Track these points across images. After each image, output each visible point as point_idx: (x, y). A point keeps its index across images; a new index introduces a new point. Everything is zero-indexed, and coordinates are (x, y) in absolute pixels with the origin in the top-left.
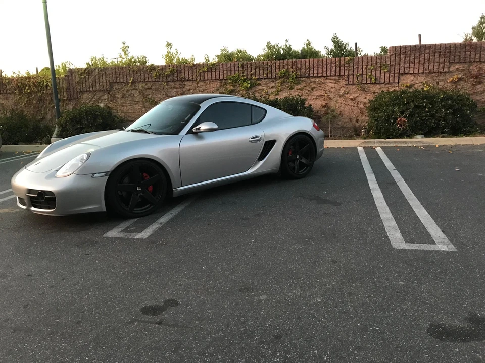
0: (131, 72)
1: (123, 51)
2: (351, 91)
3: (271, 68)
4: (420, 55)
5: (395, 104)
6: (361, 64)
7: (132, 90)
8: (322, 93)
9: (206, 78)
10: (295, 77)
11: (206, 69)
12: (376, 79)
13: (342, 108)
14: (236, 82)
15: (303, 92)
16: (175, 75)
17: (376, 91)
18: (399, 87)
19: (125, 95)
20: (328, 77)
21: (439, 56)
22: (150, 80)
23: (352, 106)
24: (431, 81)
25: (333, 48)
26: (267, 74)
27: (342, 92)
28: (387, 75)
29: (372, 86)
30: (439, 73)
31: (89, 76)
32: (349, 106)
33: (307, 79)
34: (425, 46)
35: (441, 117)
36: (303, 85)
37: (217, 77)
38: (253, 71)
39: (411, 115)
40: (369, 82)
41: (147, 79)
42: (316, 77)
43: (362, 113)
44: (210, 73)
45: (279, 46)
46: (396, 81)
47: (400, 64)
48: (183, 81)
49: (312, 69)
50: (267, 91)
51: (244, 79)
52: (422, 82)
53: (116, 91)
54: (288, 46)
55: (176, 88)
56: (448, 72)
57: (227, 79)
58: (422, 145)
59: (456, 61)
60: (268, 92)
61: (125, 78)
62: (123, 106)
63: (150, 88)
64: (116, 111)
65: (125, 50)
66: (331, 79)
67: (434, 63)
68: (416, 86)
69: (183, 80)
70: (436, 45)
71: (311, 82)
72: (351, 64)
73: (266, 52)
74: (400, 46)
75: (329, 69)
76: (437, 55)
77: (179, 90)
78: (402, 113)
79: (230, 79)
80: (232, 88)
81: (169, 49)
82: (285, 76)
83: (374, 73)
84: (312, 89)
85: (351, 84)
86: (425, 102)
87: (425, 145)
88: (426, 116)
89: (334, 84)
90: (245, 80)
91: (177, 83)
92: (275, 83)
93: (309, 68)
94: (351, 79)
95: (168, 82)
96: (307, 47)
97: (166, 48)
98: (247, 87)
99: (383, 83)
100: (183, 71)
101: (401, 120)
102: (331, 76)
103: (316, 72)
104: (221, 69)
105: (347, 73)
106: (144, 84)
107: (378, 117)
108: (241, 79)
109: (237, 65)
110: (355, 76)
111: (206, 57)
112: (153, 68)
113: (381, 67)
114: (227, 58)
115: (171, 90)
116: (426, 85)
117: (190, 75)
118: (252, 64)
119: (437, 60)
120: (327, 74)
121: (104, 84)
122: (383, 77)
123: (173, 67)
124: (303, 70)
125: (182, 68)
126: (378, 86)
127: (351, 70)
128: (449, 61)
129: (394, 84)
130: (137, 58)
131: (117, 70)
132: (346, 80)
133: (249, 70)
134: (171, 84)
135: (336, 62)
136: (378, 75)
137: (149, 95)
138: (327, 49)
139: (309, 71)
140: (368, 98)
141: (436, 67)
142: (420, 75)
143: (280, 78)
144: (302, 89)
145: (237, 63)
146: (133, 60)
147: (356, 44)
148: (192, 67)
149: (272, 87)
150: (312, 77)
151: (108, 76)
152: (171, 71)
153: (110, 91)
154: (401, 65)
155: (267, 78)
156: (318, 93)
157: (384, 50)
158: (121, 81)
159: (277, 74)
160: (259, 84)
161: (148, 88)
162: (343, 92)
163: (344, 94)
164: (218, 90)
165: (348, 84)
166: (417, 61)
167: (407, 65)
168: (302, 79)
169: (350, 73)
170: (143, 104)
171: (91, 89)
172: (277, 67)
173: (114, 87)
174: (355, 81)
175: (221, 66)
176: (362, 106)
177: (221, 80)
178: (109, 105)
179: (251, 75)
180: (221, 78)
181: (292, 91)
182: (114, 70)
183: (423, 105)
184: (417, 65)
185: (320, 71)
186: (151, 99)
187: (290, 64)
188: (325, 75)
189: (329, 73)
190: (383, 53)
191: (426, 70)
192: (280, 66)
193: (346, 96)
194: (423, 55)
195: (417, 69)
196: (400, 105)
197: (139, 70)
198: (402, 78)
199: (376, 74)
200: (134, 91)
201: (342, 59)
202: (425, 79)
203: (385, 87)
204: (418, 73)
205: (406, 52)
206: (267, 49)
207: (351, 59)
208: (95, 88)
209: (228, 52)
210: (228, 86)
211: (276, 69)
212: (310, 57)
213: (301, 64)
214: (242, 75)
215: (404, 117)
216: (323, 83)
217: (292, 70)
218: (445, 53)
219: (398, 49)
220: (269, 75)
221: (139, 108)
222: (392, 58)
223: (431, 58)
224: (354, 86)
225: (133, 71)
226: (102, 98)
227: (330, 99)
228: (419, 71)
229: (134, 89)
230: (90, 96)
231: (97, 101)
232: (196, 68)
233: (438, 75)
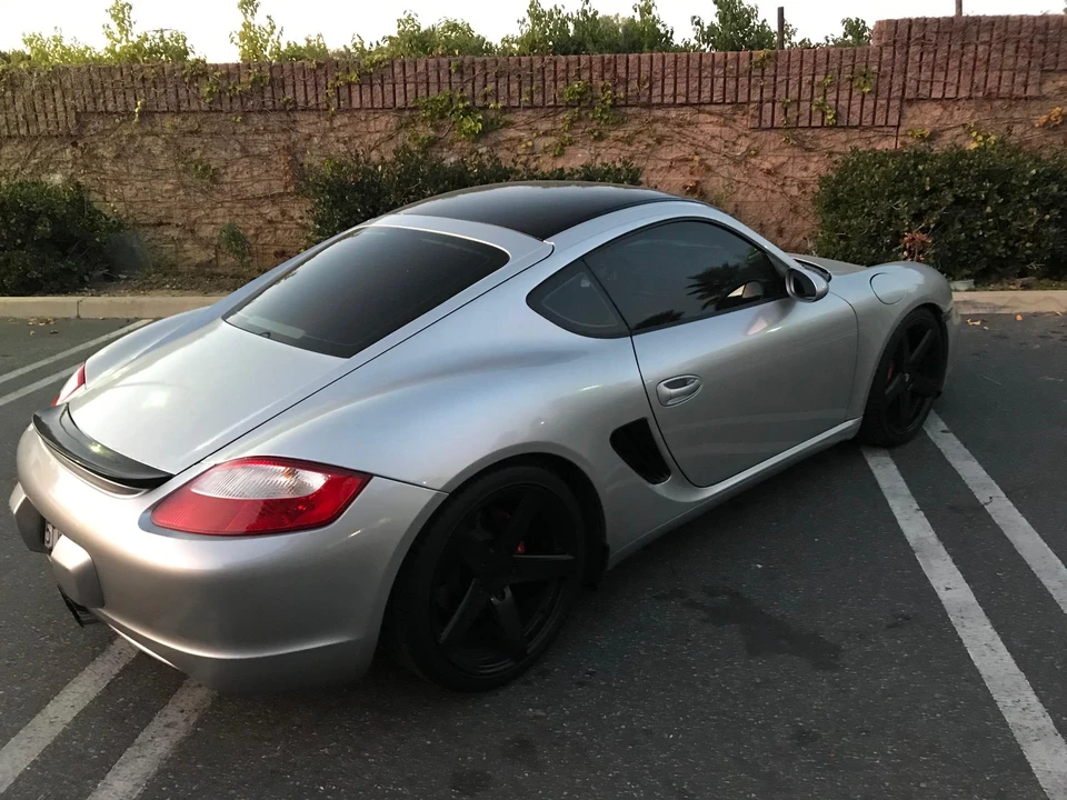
0: (138, 85)
1: (115, 17)
2: (766, 147)
3: (544, 80)
4: (963, 46)
5: (899, 193)
6: (796, 71)
7: (143, 135)
8: (687, 151)
9: (356, 104)
10: (611, 106)
11: (354, 77)
12: (835, 117)
13: (739, 197)
14: (442, 117)
15: (633, 148)
16: (268, 95)
17: (836, 149)
18: (901, 139)
19: (124, 149)
20: (702, 107)
21: (1017, 51)
22: (194, 107)
23: (767, 189)
24: (988, 123)
25: (716, 21)
26: (531, 94)
27: (741, 150)
28: (869, 104)
29: (824, 133)
30: (1013, 99)
31: (13, 92)
32: (759, 191)
33: (643, 111)
34: (977, 20)
35: (1025, 231)
36: (631, 128)
37: (389, 102)
38: (491, 87)
39: (942, 226)
40: (817, 123)
41: (184, 106)
42: (669, 105)
43: (795, 210)
44: (366, 89)
45: (564, 13)
46: (893, 121)
47: (905, 73)
48: (290, 110)
49: (660, 84)
50: (530, 144)
51: (467, 108)
52: (964, 125)
53: (96, 139)
54: (590, 14)
55: (272, 132)
56: (1037, 98)
57: (416, 108)
58: (973, 312)
59: (1059, 68)
60: (533, 146)
61: (120, 99)
62: (120, 182)
63: (196, 132)
64: (100, 197)
65: (121, 15)
66: (710, 113)
67: (1001, 70)
68: (948, 135)
69: (291, 108)
70: (1006, 20)
71: (656, 120)
72: (769, 71)
73: (526, 29)
74: (910, 20)
75: (706, 82)
76: (1010, 49)
77: (279, 136)
78: (918, 217)
79: (426, 108)
80: (432, 133)
81: (249, 15)
82: (583, 100)
83: (832, 96)
84: (659, 142)
85: (767, 129)
86: (983, 188)
87: (981, 312)
88: (982, 227)
89: (719, 129)
90: (468, 111)
91: (273, 118)
92: (554, 123)
93: (650, 78)
94: (767, 115)
95: (246, 114)
96: (642, 16)
97: (239, 13)
98: (474, 132)
99: (856, 127)
100: (289, 82)
101: (913, 239)
102: (711, 103)
103: (669, 90)
104: (399, 77)
105: (756, 97)
106: (178, 120)
107: (849, 227)
108: (457, 109)
109: (446, 66)
110: (778, 105)
111: (357, 40)
112: (202, 71)
113: (852, 80)
114: (416, 44)
115: (256, 137)
116: (974, 134)
117: (311, 94)
118: (488, 65)
119: (1011, 61)
120: (699, 97)
121: (61, 116)
122: (856, 108)
123: (260, 71)
124: (633, 85)
125: (287, 73)
126: (842, 136)
127: (768, 86)
128: (1042, 66)
129: (886, 129)
130: (157, 41)
131: (95, 77)
132: (753, 116)
133: (480, 81)
134: (256, 119)
135: (726, 65)
136: (844, 103)
137: (194, 150)
138: (698, 23)
139: (650, 88)
140: (812, 166)
141: (1005, 83)
142: (960, 103)
143: (568, 106)
144: (629, 141)
145: (445, 60)
146: (147, 45)
147: (781, 11)
148: (314, 71)
149: (545, 134)
150: (660, 105)
151: (69, 94)
152: (254, 83)
153: (81, 137)
154: (909, 75)
155: (533, 107)
156: (675, 154)
157: (854, 28)
158: (110, 107)
159: (561, 95)
160: (508, 124)
161: (191, 132)
162: (743, 149)
163: (747, 155)
164: (391, 138)
165: (759, 128)
166: (953, 63)
167: (925, 75)
168: (630, 111)
169: (765, 95)
170: (179, 178)
171: (23, 131)
172: (560, 75)
173: (91, 126)
174: (779, 119)
175: (397, 69)
176: (794, 191)
177: (400, 109)
178: (80, 179)
179: (485, 97)
180: (398, 105)
181: (603, 144)
182: (86, 76)
183: (978, 197)
184: (953, 77)
185: (682, 88)
186: (200, 161)
187: (597, 67)
188: (695, 100)
189: (705, 96)
190: (850, 37)
191: (977, 89)
192: (567, 71)
193: (753, 160)
194: (972, 47)
195: (954, 88)
196: (912, 196)
197: (161, 78)
198: (909, 112)
199: (837, 101)
200: (151, 138)
201: (744, 54)
202: (972, 117)
203: (860, 138)
204: (956, 100)
205: (924, 36)
206: (529, 21)
207: (769, 56)
208: (33, 130)
209: (419, 28)
210: (420, 128)
211: (555, 81)
212: (651, 48)
213: (627, 67)
214: (458, 96)
215: (923, 231)
216: (690, 124)
217: (602, 84)
218: (1031, 42)
219: (903, 28)
220: (535, 96)
221: (168, 187)
222: (884, 56)
223: (994, 55)
224: (774, 134)
225: (144, 79)
226: (58, 157)
227: (709, 169)
228: (957, 93)
229: (148, 134)
230: (23, 150)
231: (43, 167)
232: (326, 75)
233: (1010, 106)
